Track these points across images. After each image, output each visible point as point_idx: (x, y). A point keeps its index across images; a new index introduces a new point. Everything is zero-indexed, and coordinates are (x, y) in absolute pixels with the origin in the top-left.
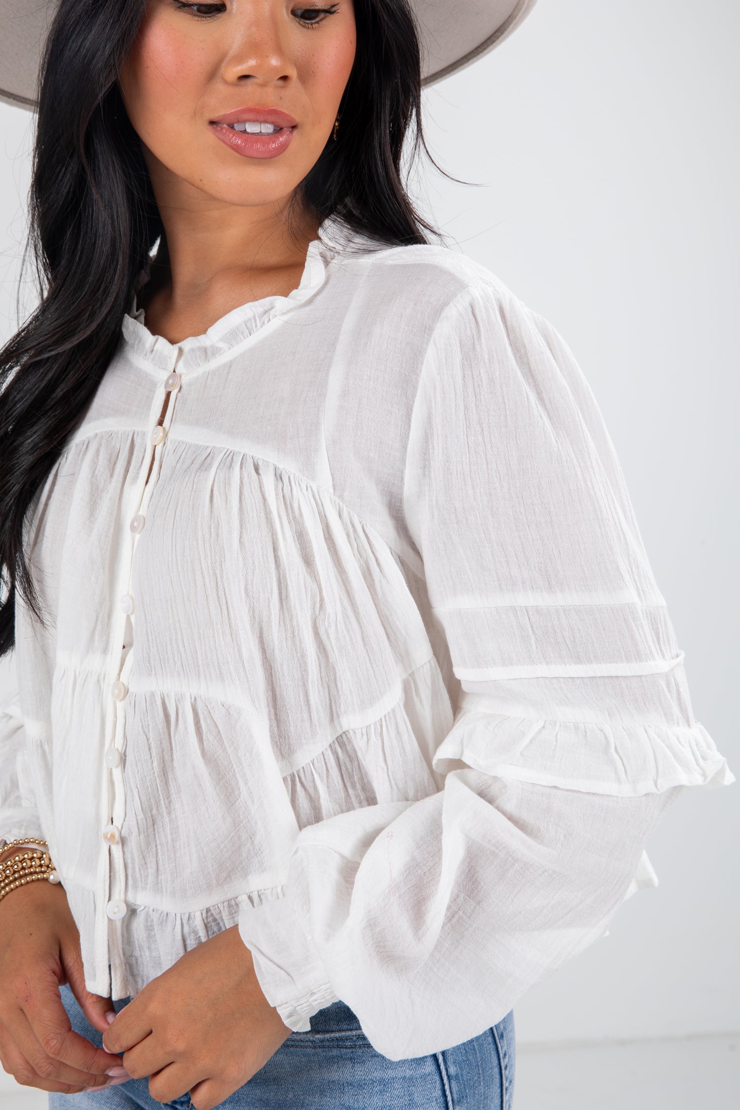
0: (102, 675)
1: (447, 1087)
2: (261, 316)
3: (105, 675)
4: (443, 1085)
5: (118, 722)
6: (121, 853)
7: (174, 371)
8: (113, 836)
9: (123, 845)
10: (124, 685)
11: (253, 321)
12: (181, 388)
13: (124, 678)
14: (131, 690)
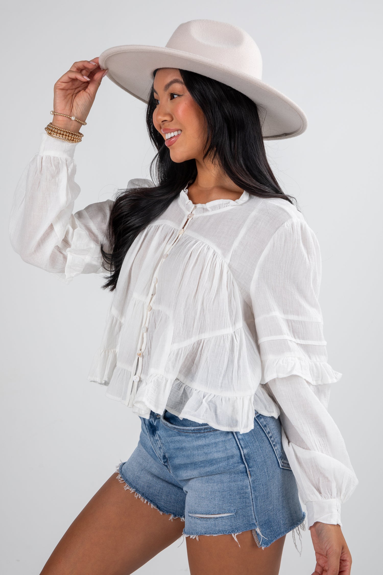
0: (145, 302)
1: (238, 443)
2: (224, 204)
3: (145, 303)
4: (237, 442)
5: (147, 318)
6: (142, 361)
7: (191, 213)
8: (140, 354)
9: (143, 358)
10: (151, 306)
11: (222, 205)
12: (192, 218)
13: (151, 304)
14: (153, 308)
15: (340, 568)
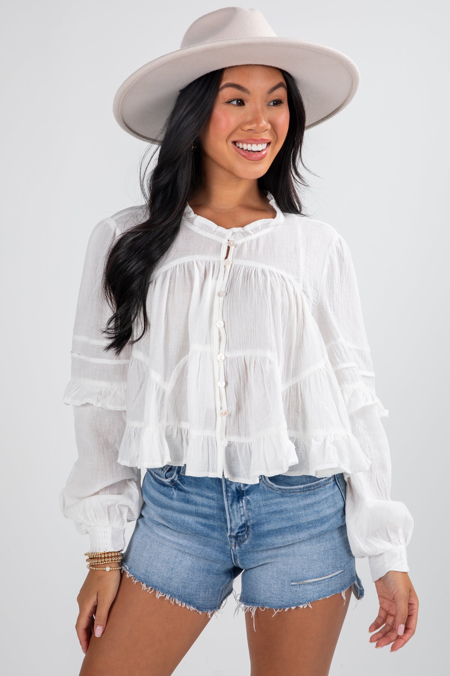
5: (221, 370)
6: (225, 421)
8: (225, 413)
12: (235, 246)
14: (227, 356)
15: (408, 612)
